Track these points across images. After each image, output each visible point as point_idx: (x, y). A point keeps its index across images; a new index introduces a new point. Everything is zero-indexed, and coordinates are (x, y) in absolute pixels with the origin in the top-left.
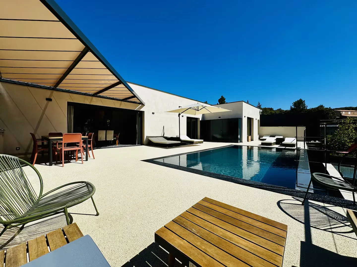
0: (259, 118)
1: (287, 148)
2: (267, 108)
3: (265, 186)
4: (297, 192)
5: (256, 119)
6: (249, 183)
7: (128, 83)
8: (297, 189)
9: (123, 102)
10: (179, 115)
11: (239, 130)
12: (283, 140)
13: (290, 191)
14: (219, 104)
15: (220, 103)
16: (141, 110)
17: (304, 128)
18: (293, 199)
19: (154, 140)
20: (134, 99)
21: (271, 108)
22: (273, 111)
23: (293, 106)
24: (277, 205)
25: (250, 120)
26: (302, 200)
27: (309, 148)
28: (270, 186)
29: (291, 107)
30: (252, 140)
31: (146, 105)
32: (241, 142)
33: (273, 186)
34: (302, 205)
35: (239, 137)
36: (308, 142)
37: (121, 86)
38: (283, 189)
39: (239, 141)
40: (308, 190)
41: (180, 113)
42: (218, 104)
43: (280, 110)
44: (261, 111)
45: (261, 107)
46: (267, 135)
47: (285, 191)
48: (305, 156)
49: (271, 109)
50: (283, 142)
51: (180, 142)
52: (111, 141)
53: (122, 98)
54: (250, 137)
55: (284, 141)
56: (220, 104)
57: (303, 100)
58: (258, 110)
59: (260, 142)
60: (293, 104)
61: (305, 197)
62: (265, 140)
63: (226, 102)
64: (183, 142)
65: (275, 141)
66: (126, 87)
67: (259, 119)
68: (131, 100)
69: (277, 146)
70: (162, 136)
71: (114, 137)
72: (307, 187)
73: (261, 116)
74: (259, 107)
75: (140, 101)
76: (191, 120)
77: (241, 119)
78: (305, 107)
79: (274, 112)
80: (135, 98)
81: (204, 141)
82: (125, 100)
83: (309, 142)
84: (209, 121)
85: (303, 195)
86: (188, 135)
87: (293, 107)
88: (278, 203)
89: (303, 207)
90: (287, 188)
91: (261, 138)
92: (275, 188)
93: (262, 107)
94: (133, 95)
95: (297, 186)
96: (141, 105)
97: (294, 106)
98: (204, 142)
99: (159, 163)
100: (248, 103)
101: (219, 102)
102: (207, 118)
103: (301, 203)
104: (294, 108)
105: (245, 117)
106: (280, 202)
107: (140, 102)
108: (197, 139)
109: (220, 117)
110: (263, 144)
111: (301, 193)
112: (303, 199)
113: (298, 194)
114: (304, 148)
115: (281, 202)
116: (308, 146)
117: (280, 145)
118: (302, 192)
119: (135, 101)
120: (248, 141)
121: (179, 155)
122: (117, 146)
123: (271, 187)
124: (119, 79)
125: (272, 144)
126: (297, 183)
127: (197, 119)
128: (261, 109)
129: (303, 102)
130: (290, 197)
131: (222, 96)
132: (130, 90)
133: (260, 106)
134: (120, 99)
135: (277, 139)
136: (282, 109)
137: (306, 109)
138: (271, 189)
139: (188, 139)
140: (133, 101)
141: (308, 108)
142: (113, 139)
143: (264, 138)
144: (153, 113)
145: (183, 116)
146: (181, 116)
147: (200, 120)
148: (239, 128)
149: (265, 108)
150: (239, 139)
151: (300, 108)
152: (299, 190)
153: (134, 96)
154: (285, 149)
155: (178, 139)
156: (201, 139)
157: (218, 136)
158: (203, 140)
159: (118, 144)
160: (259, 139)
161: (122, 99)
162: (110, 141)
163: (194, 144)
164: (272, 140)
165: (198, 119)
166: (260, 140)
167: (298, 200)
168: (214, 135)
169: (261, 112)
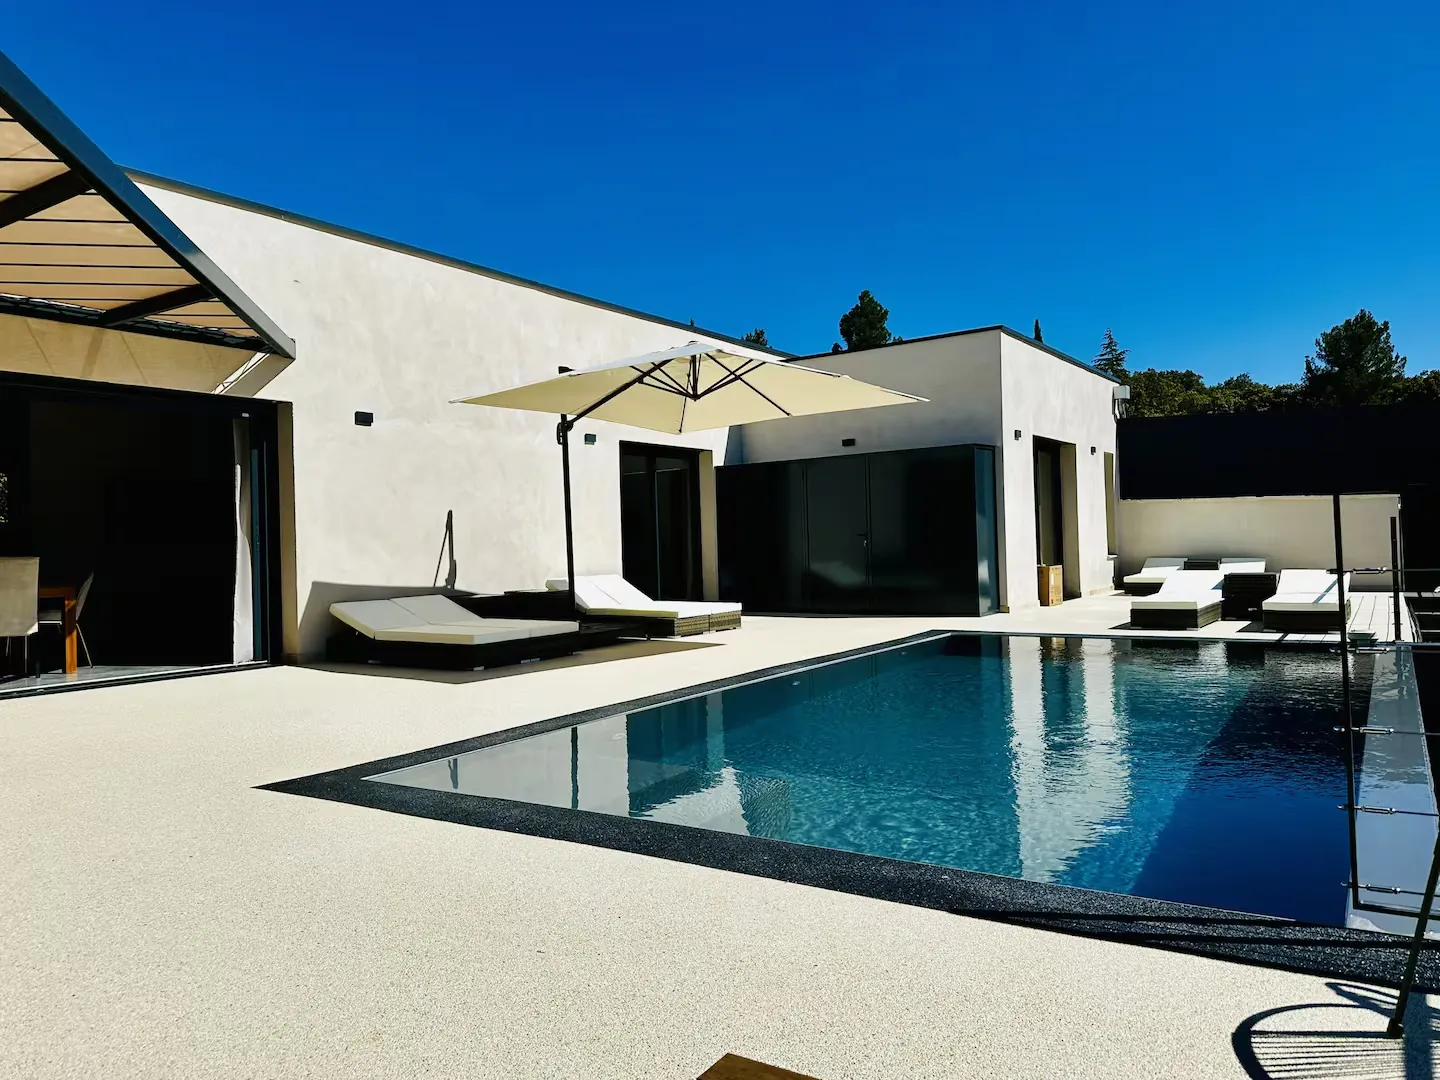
0: (1109, 444)
1: (1292, 637)
2: (1161, 374)
3: (1159, 919)
4: (1358, 945)
5: (1093, 450)
6: (1053, 902)
7: (142, 187)
8: (1357, 921)
9: (112, 337)
10: (565, 427)
11: (982, 524)
12: (1266, 584)
13: (1314, 943)
14: (845, 346)
15: (849, 340)
16: (263, 394)
17: (1388, 505)
18: (1332, 997)
19: (374, 621)
20: (199, 307)
21: (1189, 374)
22: (1202, 390)
23: (1319, 356)
24: (1233, 1056)
25: (1052, 458)
26: (1389, 996)
27: (1426, 637)
28: (1186, 920)
29: (1308, 363)
30: (1071, 593)
31: (300, 353)
32: (999, 606)
33: (1208, 912)
34: (1392, 1032)
35: (983, 572)
36: (1415, 595)
37: (89, 205)
38: (1272, 933)
39: (984, 603)
40: (1421, 928)
41: (570, 418)
42: (836, 351)
43: (1240, 385)
44: (1125, 392)
45: (1125, 366)
46: (1163, 558)
47: (1284, 947)
48: (1401, 692)
49: (1189, 380)
50: (1269, 604)
51: (572, 626)
52: (17, 641)
53: (101, 299)
54: (1055, 575)
55: (1272, 591)
56: (853, 348)
57: (1380, 323)
58: (1105, 390)
59: (1125, 605)
60: (1318, 343)
61: (1409, 974)
62: (1153, 588)
63: (895, 336)
64: (596, 628)
65: (1218, 597)
66: (133, 218)
67: (1113, 449)
68: (184, 321)
69: (1230, 630)
70: (441, 583)
71: (45, 606)
72: (1416, 903)
73: (1126, 429)
74: (1111, 367)
75: (252, 324)
76: (651, 467)
77: (992, 453)
78: (1391, 363)
79: (1207, 400)
80: (215, 306)
81: (746, 611)
82: (130, 317)
83: (1424, 595)
84: (777, 473)
85: (1398, 962)
86: (636, 571)
87: (1322, 364)
88: (1243, 1039)
89: (1394, 1049)
90: (1295, 924)
91: (1127, 579)
92: (1220, 931)
93: (1132, 367)
94: (191, 280)
95: (1357, 906)
96: (259, 355)
97: (1328, 362)
98: (744, 619)
99: (408, 796)
100: (1037, 341)
101: (846, 333)
102: (767, 451)
103: (1382, 1023)
104: (1327, 375)
105: (1017, 434)
106: (1253, 1029)
107: (251, 333)
108: (698, 596)
109: (848, 443)
110: (1140, 618)
111: (1384, 954)
112: (1396, 993)
113: (1367, 958)
114: (1392, 638)
115: (1257, 1027)
116: (1421, 622)
117: (1247, 623)
118: (1386, 945)
119: (213, 324)
120: (1044, 600)
121: (572, 721)
122: (72, 678)
123: (1197, 921)
124: (63, 154)
125: (1196, 618)
126: (1355, 887)
127: (692, 457)
128: (1121, 377)
129: (1381, 331)
130: (1314, 987)
131: (865, 294)
132: (160, 243)
133: (1119, 359)
134: (89, 306)
135: (1230, 584)
136: (1255, 379)
137: (1400, 377)
138: (1192, 938)
139: (634, 601)
140: (199, 323)
141: (1409, 373)
142: (35, 629)
143: (1147, 575)
144: (364, 419)
145: (590, 439)
146: (575, 436)
147: (719, 460)
148: (983, 512)
149: (1150, 376)
150: (984, 584)
151: (1361, 370)
152: (1371, 933)
153: (204, 289)
154: (1279, 647)
155: (558, 602)
156: (724, 597)
157: (845, 575)
158: (738, 607)
159: (82, 662)
160: (1119, 584)
161: (103, 307)
162: (13, 639)
163: (678, 639)
164: (1199, 589)
165: (701, 456)
166: (1126, 593)
167: (1365, 1003)
168: (817, 567)
169: (1124, 401)
